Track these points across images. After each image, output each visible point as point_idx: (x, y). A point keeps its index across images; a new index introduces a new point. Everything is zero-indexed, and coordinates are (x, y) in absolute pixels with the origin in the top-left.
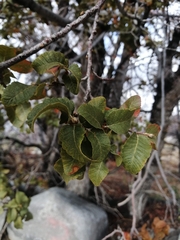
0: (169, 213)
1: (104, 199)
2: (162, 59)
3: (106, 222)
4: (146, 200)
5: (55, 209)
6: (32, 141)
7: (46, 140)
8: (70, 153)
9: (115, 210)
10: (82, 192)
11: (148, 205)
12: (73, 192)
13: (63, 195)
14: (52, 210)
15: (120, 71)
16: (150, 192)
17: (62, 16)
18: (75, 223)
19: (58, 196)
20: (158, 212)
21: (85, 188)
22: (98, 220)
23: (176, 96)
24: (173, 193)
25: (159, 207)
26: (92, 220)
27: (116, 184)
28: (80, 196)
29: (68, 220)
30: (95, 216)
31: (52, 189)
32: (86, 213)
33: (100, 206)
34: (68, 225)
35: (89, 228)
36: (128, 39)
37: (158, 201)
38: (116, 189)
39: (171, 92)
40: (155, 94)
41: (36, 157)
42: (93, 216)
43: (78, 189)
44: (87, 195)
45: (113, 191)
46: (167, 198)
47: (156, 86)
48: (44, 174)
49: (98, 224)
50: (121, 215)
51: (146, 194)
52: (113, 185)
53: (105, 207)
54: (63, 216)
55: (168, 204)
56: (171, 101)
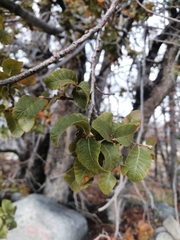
0: (146, 217)
1: (83, 204)
2: (142, 67)
3: (86, 228)
4: (124, 204)
5: (34, 217)
6: (8, 146)
7: (23, 144)
8: (85, 165)
9: (94, 215)
10: (61, 198)
11: (126, 209)
12: (52, 198)
13: (42, 202)
14: (31, 218)
15: (101, 78)
16: (128, 196)
17: (44, 21)
18: (55, 230)
19: (38, 203)
20: (135, 216)
21: (64, 195)
22: (78, 226)
23: (154, 103)
24: (151, 197)
25: (136, 211)
26: (72, 227)
27: (95, 189)
28: (59, 202)
29: (48, 227)
30: (75, 222)
31: (31, 196)
32: (66, 220)
33: (79, 212)
34: (48, 232)
35: (69, 235)
36: (111, 48)
37: (135, 206)
38: (94, 194)
39: (149, 100)
40: (134, 101)
41: (12, 163)
42: (72, 223)
43: (57, 195)
44: (66, 201)
45: (91, 196)
46: (145, 202)
47: (135, 93)
48: (22, 180)
49: (78, 230)
50: (100, 220)
51: (125, 199)
52: (91, 190)
53: (84, 213)
54: (43, 223)
55: (146, 208)
56: (149, 108)
